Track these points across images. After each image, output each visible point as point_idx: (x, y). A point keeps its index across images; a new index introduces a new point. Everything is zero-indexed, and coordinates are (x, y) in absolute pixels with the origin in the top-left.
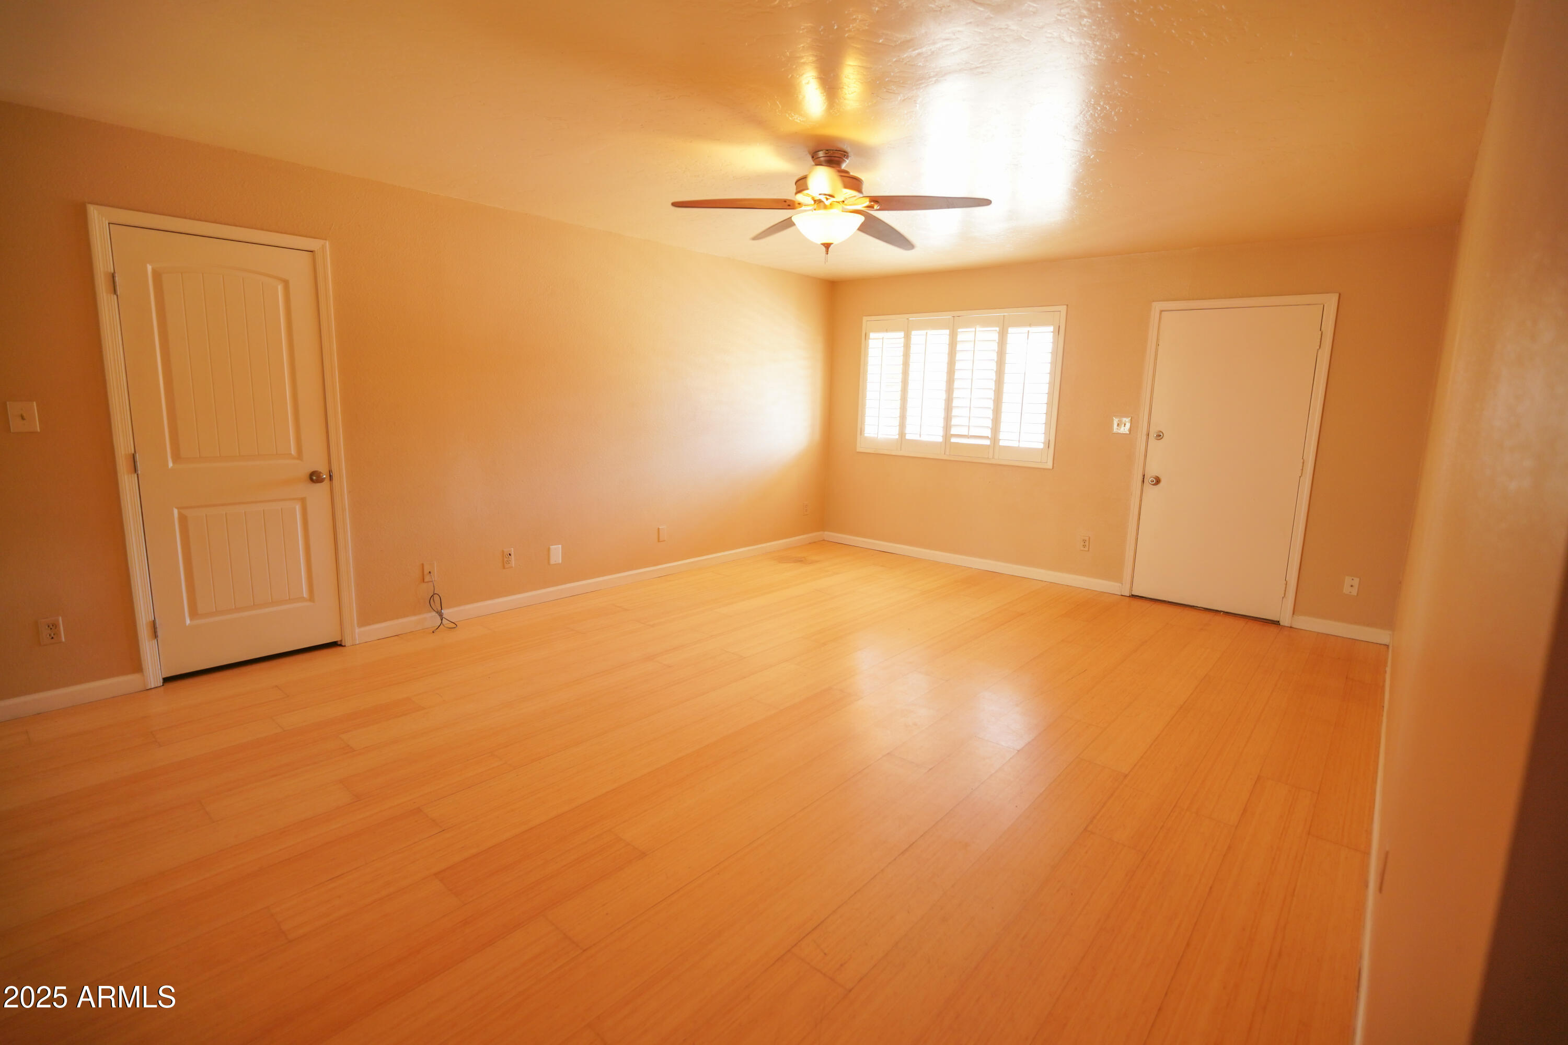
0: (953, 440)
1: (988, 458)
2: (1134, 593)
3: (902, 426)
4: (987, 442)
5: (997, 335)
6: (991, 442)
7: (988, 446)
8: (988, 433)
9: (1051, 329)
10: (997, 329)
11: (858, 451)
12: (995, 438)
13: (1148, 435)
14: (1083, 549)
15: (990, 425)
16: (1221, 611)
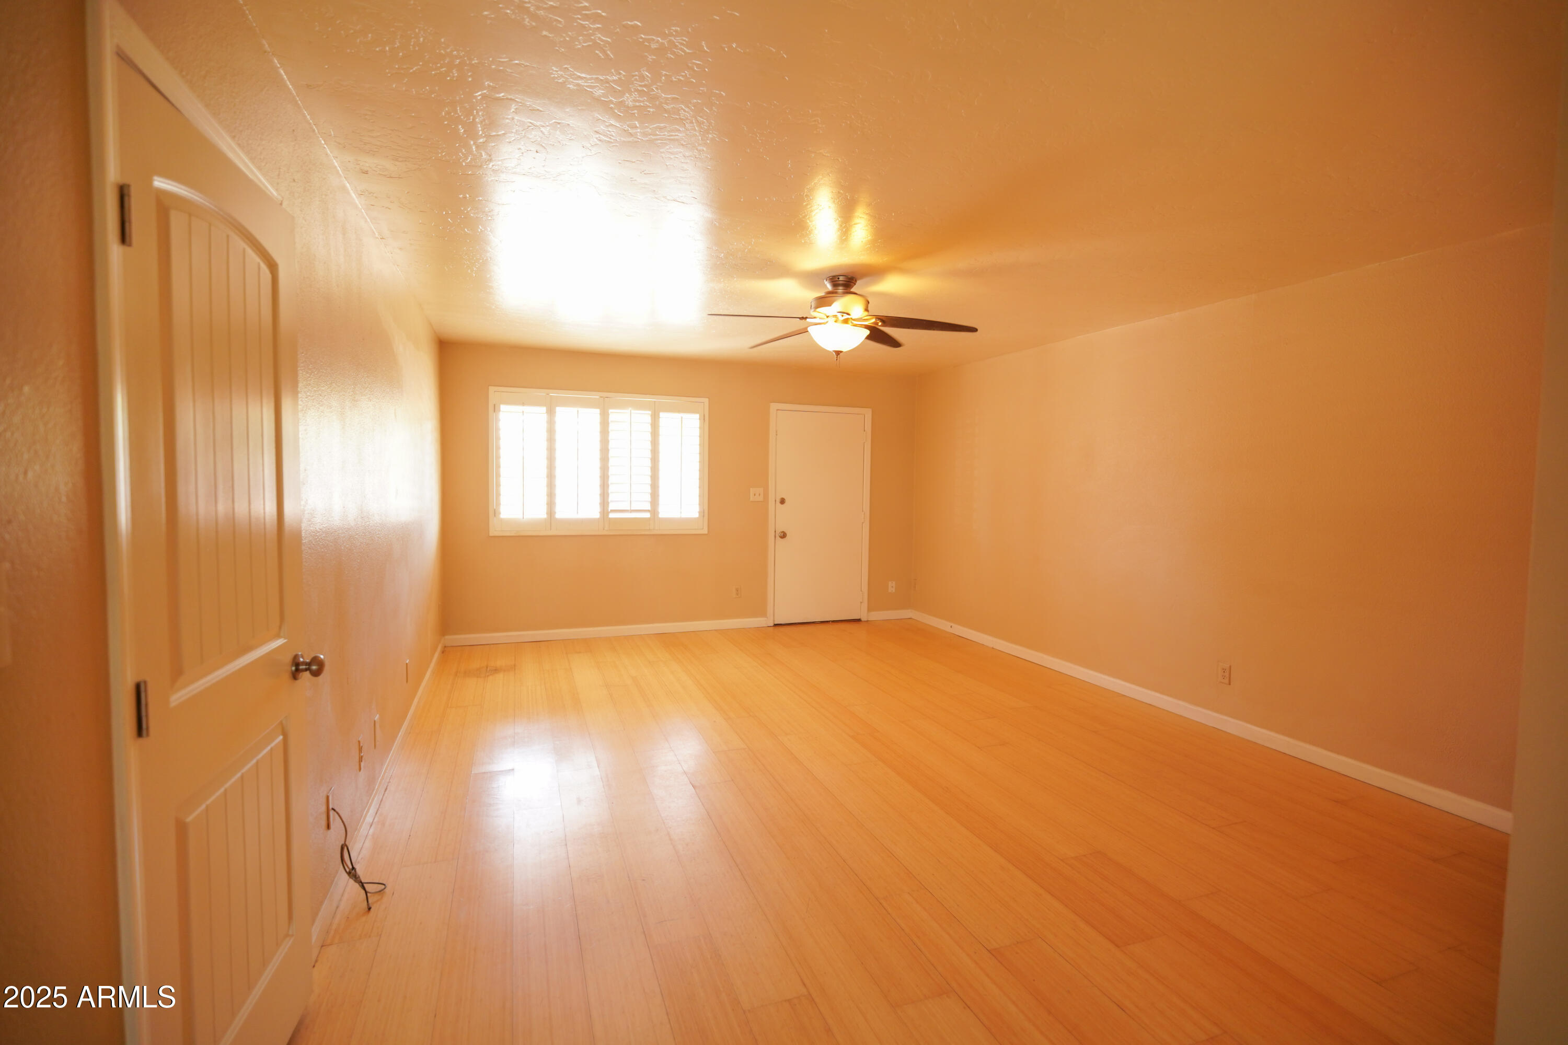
0: (612, 515)
1: (649, 530)
2: (776, 623)
3: (551, 504)
4: (647, 515)
5: (650, 418)
6: (651, 514)
7: (649, 519)
8: (648, 507)
9: (697, 416)
10: (650, 412)
11: (491, 534)
12: (654, 510)
13: (776, 501)
14: (737, 596)
15: (649, 499)
16: (830, 621)
